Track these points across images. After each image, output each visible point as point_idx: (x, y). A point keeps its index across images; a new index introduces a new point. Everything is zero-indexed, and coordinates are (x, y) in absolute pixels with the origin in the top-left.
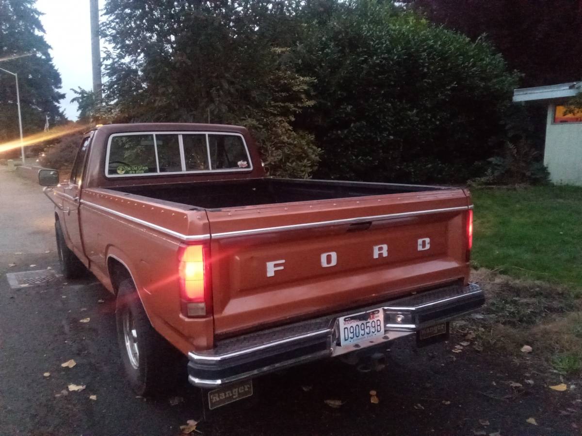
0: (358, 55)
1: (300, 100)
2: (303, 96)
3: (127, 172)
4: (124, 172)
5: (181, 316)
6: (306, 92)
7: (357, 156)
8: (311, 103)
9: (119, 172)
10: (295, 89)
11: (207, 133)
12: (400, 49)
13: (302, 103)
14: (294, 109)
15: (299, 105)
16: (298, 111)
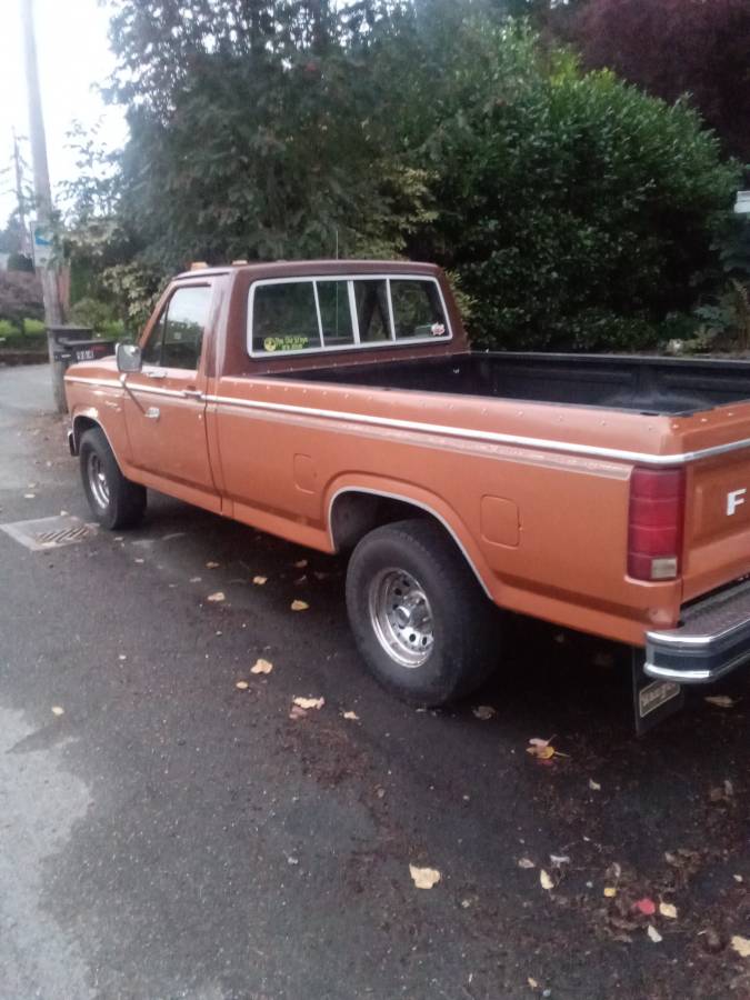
0: (503, 131)
1: (413, 210)
2: (417, 203)
3: (279, 348)
4: (274, 347)
5: (628, 579)
6: (423, 198)
7: (500, 308)
8: (431, 216)
9: (267, 347)
10: (408, 190)
11: (388, 278)
12: (569, 123)
13: (416, 215)
14: (404, 226)
15: (413, 219)
16: (411, 230)
